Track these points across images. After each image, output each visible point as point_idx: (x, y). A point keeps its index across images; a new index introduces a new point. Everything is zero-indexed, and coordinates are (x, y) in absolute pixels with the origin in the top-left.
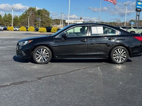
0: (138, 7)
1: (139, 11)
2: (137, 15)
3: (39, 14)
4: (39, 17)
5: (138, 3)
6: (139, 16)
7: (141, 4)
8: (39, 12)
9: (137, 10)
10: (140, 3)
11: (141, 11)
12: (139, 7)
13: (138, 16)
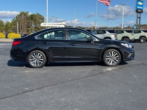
0: (138, 7)
1: (140, 13)
2: (138, 17)
3: (32, 19)
4: (32, 22)
5: (138, 3)
6: (140, 18)
7: (142, 4)
8: (32, 17)
9: (137, 11)
10: (140, 3)
11: (142, 12)
12: (140, 7)
13: (138, 19)
